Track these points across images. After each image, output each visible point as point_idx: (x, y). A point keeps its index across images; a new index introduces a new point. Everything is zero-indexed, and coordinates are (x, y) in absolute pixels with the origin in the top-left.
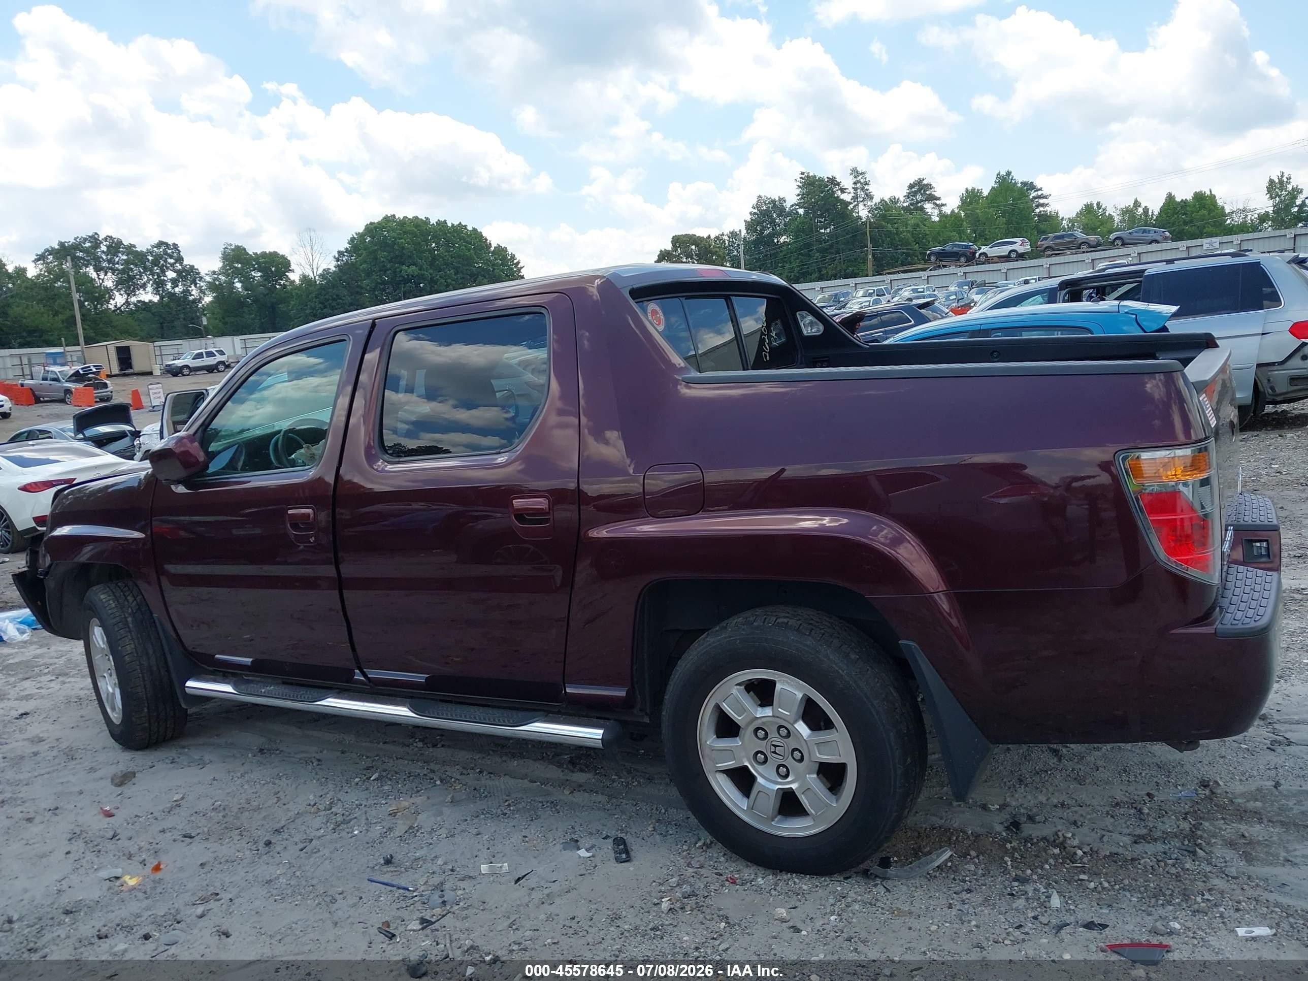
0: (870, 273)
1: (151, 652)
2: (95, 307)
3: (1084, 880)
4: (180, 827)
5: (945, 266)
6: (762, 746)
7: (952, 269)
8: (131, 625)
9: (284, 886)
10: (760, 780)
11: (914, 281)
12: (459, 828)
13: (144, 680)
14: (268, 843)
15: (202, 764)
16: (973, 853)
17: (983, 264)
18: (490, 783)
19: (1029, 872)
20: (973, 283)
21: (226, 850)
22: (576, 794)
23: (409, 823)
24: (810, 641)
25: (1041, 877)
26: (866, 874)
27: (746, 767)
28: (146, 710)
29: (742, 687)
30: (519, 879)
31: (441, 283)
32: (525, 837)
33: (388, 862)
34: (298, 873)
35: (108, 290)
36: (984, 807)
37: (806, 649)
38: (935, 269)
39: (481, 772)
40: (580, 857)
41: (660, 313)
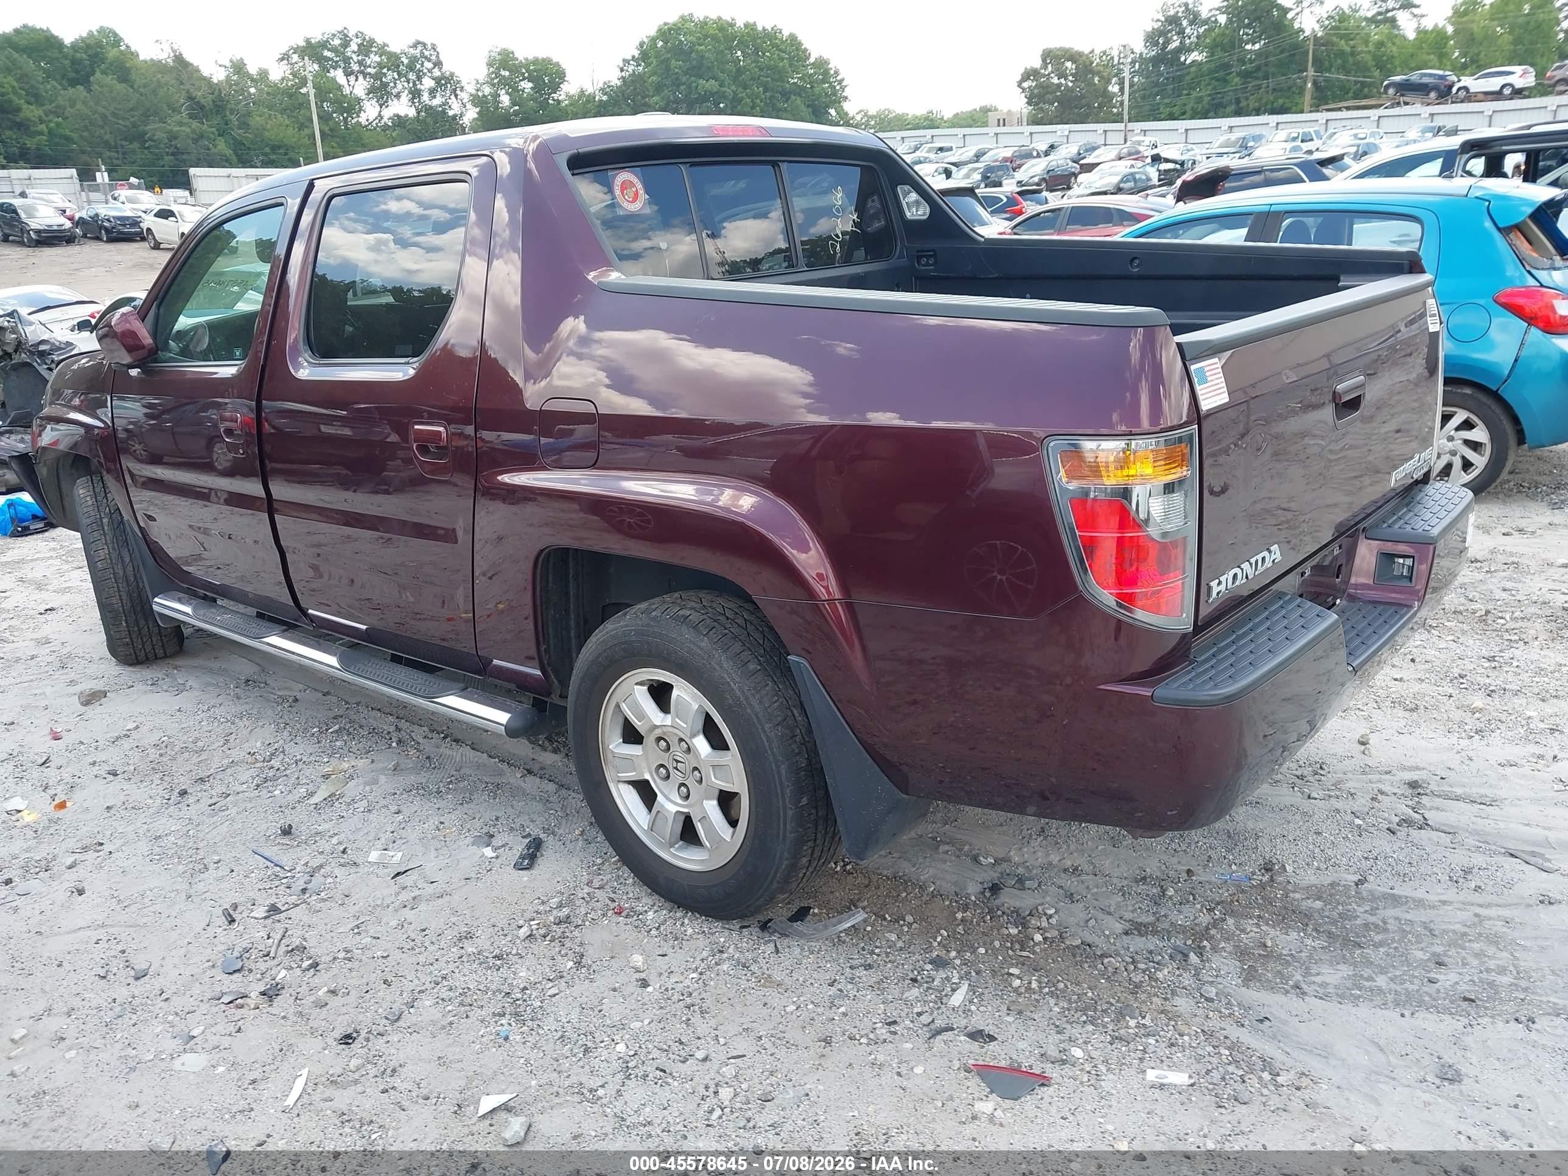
0: (1306, 107)
1: (127, 560)
2: (345, 119)
3: (1012, 975)
4: (112, 762)
5: (1406, 104)
6: (665, 759)
7: (1418, 108)
8: (106, 528)
9: (169, 845)
10: (660, 798)
11: (1359, 122)
12: (383, 802)
13: (119, 591)
14: (183, 793)
15: (180, 690)
16: (909, 919)
17: (1462, 102)
18: (448, 752)
19: (953, 954)
20: (1439, 129)
21: (138, 793)
22: (530, 778)
23: (332, 790)
24: (705, 643)
25: (965, 963)
26: (764, 927)
27: (647, 781)
28: (124, 624)
29: (646, 688)
30: (398, 874)
31: (746, 104)
32: (442, 823)
33: (287, 832)
34: (191, 832)
35: (359, 100)
36: (975, 859)
37: (699, 651)
38: (1392, 106)
39: (444, 738)
40: (483, 855)
41: (639, 186)
